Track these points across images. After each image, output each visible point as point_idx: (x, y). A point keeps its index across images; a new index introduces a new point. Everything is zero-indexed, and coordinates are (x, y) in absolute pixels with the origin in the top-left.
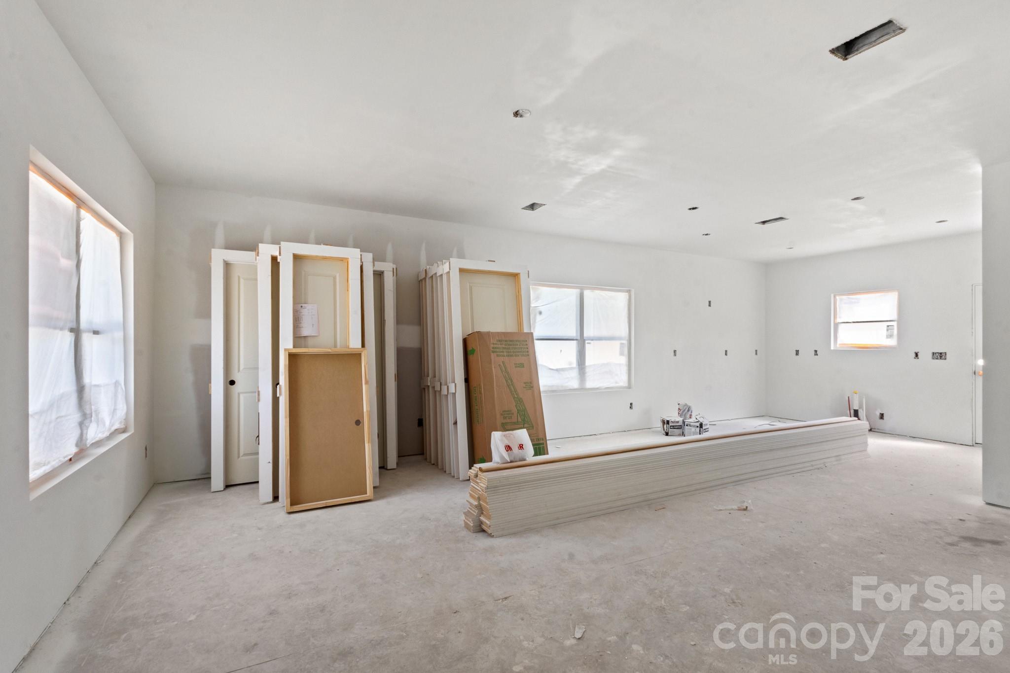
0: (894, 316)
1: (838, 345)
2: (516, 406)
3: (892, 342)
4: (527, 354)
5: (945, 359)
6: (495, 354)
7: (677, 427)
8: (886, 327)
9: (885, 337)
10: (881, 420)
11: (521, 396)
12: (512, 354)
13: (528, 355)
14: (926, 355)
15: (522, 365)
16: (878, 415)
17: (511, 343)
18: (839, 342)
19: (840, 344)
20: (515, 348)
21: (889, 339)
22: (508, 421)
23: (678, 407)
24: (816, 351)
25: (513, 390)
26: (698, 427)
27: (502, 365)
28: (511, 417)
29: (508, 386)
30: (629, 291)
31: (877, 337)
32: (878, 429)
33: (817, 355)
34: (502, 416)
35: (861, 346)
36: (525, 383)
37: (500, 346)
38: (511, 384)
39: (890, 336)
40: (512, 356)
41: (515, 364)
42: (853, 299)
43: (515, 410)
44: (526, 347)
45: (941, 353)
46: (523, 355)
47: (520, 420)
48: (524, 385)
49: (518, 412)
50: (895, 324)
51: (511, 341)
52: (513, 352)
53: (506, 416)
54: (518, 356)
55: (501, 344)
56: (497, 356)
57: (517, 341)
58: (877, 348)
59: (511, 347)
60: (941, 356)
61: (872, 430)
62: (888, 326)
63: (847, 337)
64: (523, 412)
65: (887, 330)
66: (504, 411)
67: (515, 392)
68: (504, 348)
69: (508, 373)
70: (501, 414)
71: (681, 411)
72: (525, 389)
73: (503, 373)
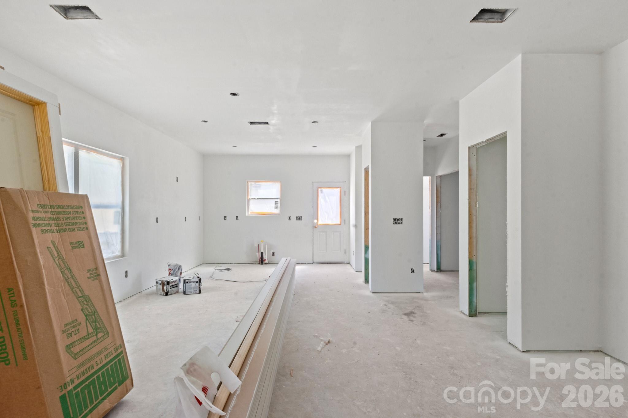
0: (278, 197)
1: (249, 213)
2: (82, 310)
3: (277, 211)
4: (85, 226)
5: (302, 220)
6: (39, 229)
7: (175, 286)
8: (274, 202)
9: (274, 208)
10: (273, 257)
11: (87, 293)
12: (64, 227)
13: (87, 228)
14: (293, 218)
15: (80, 245)
16: (272, 253)
17: (60, 210)
18: (250, 211)
19: (250, 212)
20: (67, 218)
21: (276, 209)
22: (75, 338)
23: (168, 268)
24: (237, 217)
25: (75, 286)
26: (197, 282)
27: (52, 246)
28: (78, 330)
29: (66, 280)
30: (122, 159)
31: (270, 208)
32: (272, 262)
33: (238, 219)
34: (65, 334)
35: (262, 213)
36: (89, 271)
37: (44, 215)
38: (70, 276)
39: (276, 208)
40: (64, 230)
41: (70, 243)
42: (258, 184)
43: (81, 318)
44: (82, 215)
45: (300, 217)
46: (80, 229)
47: (91, 330)
48: (88, 275)
49: (87, 319)
50: (278, 200)
51: (59, 207)
52: (66, 224)
53: (71, 331)
54: (74, 230)
55: (45, 212)
56: (43, 232)
57: (69, 207)
58: (270, 214)
59: (61, 216)
60: (299, 218)
61: (269, 263)
62: (275, 202)
63: (255, 208)
64: (93, 317)
65: (275, 204)
66: (66, 325)
67: (78, 287)
68: (50, 219)
69: (63, 259)
70: (64, 332)
71: (172, 271)
72: (90, 280)
73: (56, 260)
